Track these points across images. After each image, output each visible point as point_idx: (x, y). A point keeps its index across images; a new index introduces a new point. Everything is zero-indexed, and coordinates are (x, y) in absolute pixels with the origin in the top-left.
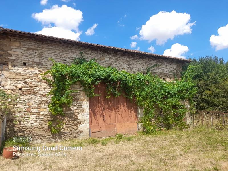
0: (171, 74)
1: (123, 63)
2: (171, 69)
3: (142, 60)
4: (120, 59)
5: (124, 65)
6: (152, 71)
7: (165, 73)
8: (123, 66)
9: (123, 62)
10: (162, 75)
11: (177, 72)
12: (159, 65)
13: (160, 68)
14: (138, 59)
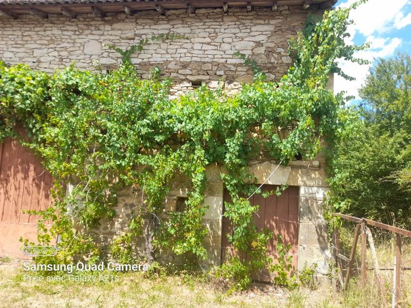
0: (234, 65)
1: (38, 46)
2: (239, 45)
3: (108, 27)
4: (29, 36)
5: (40, 51)
6: (145, 60)
7: (204, 63)
8: (37, 53)
9: (39, 42)
10: (188, 71)
11: (269, 52)
12: (180, 37)
13: (185, 46)
14: (93, 28)
